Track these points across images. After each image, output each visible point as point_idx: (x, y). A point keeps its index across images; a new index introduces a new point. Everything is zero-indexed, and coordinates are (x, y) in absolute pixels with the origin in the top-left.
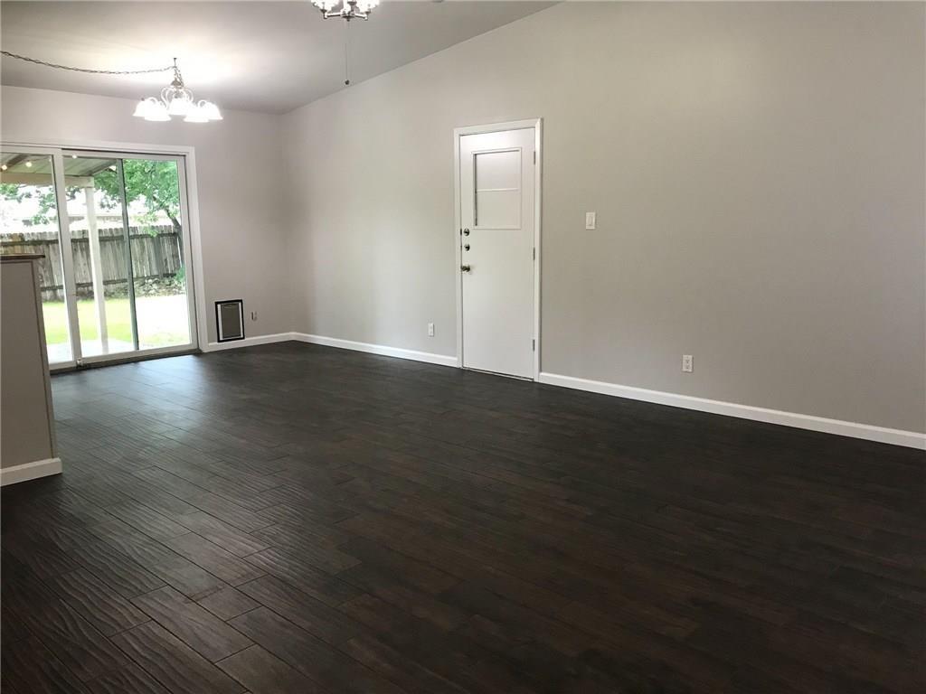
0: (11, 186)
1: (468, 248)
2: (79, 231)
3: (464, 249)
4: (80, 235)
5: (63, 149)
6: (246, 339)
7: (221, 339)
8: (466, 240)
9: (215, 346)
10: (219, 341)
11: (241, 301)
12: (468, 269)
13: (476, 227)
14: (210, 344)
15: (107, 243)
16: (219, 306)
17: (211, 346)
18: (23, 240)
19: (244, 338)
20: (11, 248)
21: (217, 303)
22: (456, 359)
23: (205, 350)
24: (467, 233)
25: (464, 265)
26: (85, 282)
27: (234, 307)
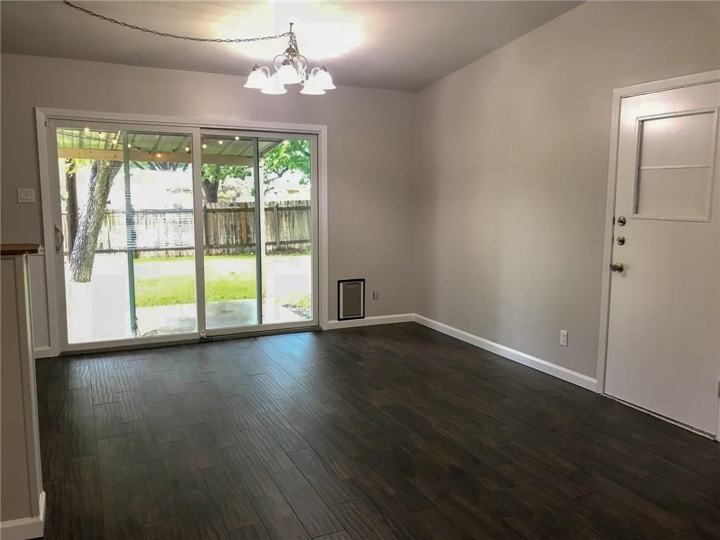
0: (238, 167)
1: (622, 242)
2: (285, 202)
3: (616, 242)
4: (285, 204)
5: (201, 128)
6: (366, 318)
7: (341, 317)
8: (620, 231)
9: (334, 324)
10: (339, 319)
11: (363, 280)
12: (620, 269)
13: (636, 216)
14: (331, 322)
15: (304, 211)
16: (341, 284)
17: (330, 324)
18: (246, 207)
19: (363, 317)
20: (238, 213)
21: (339, 282)
22: (595, 381)
23: (325, 328)
24: (623, 222)
25: (614, 263)
26: (286, 240)
27: (357, 285)
